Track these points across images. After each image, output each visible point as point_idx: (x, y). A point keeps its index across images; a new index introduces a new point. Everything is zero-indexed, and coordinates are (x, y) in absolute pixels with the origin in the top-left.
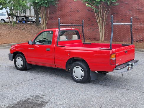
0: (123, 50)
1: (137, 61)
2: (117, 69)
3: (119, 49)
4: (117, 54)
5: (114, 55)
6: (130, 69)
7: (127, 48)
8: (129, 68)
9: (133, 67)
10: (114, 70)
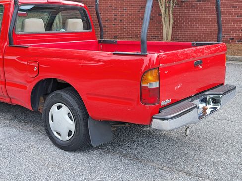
0: (187, 56)
1: (232, 89)
2: (164, 119)
3: (171, 55)
4: (165, 69)
5: (155, 72)
6: (208, 111)
7: (203, 52)
8: (205, 109)
9: (218, 107)
10: (154, 120)
